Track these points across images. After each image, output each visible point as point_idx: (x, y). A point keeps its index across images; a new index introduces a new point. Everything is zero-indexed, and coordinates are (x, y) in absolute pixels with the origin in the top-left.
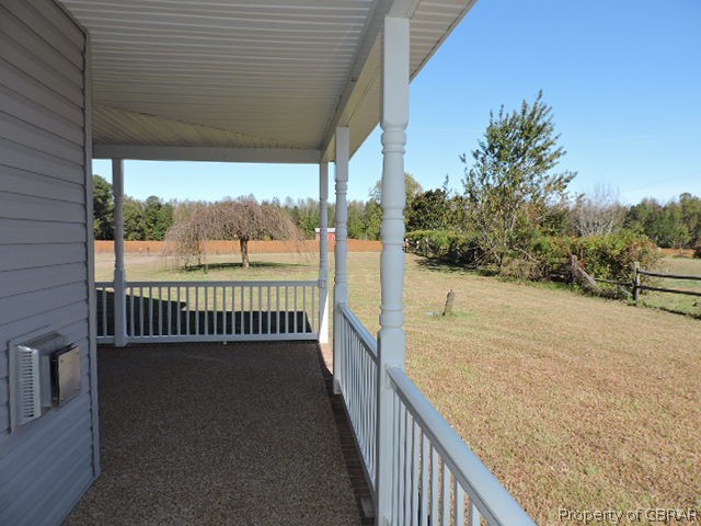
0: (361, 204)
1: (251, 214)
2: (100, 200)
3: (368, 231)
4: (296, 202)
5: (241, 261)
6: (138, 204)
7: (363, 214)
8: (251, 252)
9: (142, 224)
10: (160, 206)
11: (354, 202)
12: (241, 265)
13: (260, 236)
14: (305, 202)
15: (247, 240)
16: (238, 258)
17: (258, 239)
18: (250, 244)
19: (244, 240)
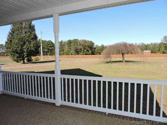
0: (158, 43)
1: (126, 46)
2: (91, 46)
3: (160, 51)
4: (138, 44)
5: (122, 60)
6: (99, 47)
7: (158, 46)
8: (125, 58)
9: (100, 51)
10: (104, 47)
11: (156, 43)
12: (122, 61)
13: (128, 53)
14: (141, 44)
15: (124, 54)
16: (121, 59)
17: (128, 54)
18: (125, 55)
19: (123, 54)
